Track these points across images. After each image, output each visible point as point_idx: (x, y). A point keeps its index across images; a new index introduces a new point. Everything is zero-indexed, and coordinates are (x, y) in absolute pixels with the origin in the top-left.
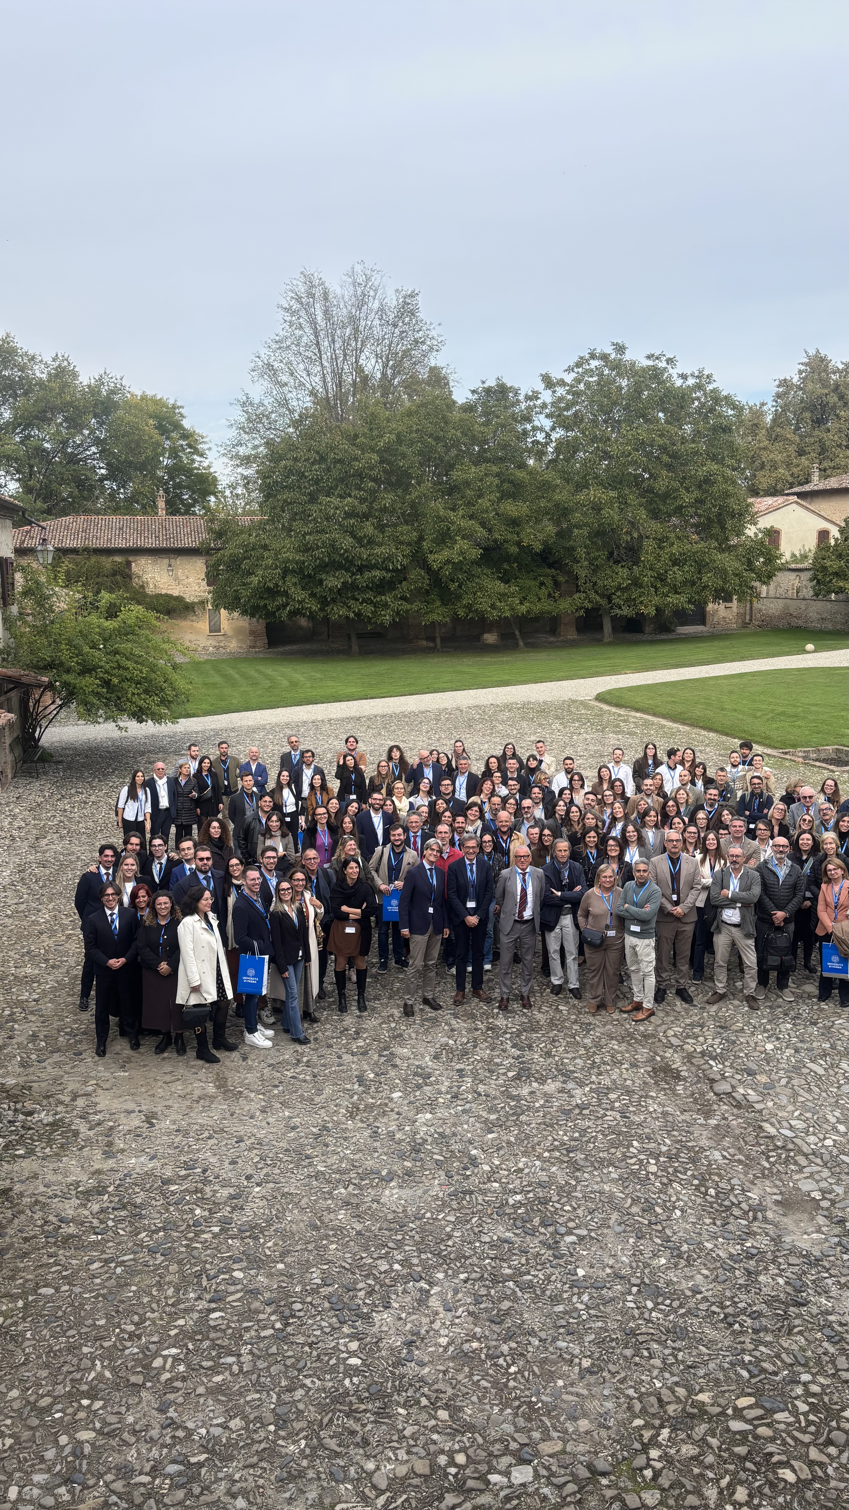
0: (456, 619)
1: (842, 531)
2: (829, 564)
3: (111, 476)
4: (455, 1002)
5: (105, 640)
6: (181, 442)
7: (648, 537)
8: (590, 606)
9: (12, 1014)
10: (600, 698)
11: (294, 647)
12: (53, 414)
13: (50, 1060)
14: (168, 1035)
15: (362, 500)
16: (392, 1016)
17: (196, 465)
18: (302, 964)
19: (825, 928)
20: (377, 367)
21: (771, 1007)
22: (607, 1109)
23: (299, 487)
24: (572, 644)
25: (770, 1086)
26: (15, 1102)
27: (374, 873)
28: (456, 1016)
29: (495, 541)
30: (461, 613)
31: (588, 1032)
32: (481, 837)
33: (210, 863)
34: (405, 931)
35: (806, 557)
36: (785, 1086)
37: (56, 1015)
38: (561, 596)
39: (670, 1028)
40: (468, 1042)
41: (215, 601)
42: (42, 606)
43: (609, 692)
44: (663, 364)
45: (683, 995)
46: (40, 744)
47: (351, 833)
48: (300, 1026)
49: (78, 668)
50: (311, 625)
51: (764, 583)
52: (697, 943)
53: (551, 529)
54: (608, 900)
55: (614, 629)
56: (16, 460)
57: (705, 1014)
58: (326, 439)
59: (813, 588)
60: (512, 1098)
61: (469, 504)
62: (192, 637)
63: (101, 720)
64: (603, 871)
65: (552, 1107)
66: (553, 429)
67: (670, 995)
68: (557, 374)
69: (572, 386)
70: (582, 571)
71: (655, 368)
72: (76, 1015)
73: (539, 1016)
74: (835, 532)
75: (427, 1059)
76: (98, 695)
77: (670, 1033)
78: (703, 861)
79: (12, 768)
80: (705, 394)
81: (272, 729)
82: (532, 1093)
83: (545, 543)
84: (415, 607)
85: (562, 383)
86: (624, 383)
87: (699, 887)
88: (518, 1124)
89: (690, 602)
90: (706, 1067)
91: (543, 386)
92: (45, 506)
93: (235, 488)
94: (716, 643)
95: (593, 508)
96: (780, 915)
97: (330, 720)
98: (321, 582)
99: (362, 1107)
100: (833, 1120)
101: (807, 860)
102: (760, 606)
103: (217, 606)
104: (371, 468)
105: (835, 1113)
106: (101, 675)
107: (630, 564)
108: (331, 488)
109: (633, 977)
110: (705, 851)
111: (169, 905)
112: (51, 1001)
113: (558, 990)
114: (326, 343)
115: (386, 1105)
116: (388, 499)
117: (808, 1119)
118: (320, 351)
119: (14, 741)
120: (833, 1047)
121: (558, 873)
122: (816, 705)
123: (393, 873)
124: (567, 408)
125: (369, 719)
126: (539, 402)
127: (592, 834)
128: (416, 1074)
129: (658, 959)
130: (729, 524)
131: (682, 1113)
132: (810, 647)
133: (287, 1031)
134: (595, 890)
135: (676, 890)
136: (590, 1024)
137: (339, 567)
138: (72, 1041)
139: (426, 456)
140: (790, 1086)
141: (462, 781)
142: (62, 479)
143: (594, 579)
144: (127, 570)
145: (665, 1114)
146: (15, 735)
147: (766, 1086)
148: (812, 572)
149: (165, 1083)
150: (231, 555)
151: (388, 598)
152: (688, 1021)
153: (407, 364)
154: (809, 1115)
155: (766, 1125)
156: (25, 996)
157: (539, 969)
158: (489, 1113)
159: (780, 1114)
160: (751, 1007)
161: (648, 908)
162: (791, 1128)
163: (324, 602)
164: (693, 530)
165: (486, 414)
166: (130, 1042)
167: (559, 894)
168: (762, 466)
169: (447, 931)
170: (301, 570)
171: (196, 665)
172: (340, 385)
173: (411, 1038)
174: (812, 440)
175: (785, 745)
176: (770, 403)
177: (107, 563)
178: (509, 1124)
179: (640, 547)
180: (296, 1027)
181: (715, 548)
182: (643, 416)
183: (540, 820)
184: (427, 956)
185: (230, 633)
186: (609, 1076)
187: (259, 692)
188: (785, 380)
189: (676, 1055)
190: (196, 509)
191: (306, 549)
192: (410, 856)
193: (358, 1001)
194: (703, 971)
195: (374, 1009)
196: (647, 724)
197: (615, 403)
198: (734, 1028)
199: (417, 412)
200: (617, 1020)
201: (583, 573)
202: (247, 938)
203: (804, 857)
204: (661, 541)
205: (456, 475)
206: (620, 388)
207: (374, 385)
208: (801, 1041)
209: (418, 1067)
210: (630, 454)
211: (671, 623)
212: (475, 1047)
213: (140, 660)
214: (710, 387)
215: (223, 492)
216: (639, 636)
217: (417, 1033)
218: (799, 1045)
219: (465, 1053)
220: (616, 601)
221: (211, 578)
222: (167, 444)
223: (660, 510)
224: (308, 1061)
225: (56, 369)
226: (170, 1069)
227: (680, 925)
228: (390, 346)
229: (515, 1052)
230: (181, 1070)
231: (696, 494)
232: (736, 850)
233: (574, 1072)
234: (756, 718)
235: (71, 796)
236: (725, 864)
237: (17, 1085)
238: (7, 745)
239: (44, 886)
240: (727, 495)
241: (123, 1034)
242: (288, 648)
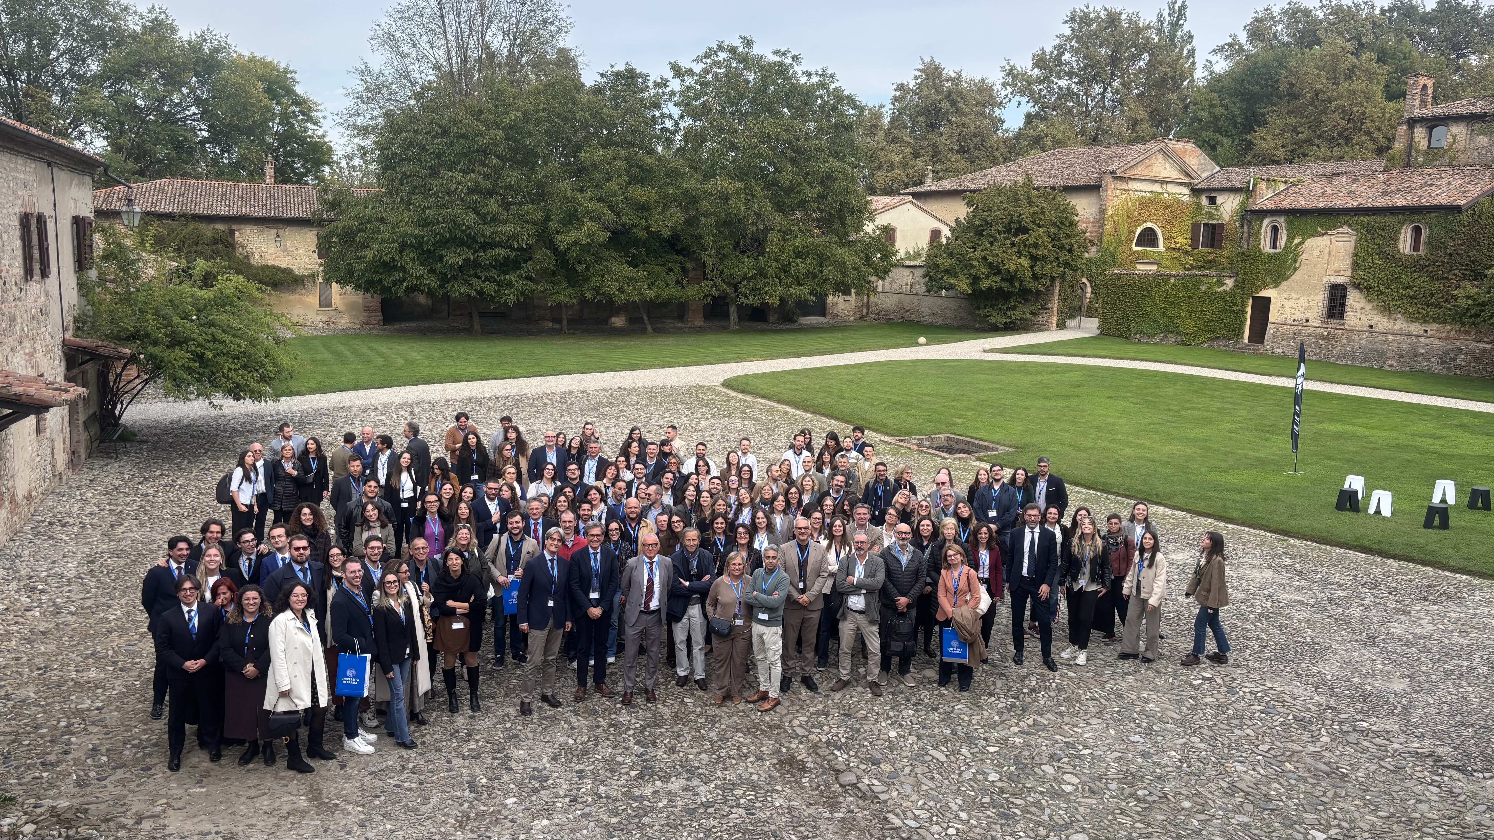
0: (583, 301)
1: (953, 231)
2: (940, 262)
3: (215, 137)
4: (576, 698)
5: (199, 311)
6: (293, 108)
7: (772, 229)
8: (716, 294)
9: (70, 725)
10: (727, 384)
11: (412, 325)
12: (148, 69)
13: (112, 778)
14: (254, 744)
15: (486, 177)
16: (508, 715)
17: (310, 133)
18: (409, 663)
19: (945, 613)
20: (504, 44)
21: (893, 693)
22: (732, 807)
23: (420, 160)
24: (699, 331)
25: (894, 775)
26: (67, 828)
27: (490, 564)
28: (576, 713)
29: (624, 225)
30: (589, 295)
31: (714, 725)
32: (607, 524)
33: (307, 552)
34: (524, 626)
35: (919, 255)
36: (909, 775)
37: (122, 725)
38: (688, 282)
39: (796, 718)
40: (589, 741)
41: (326, 274)
42: (126, 271)
43: (736, 379)
44: (788, 61)
45: (809, 683)
46: (121, 421)
47: (468, 521)
48: (406, 729)
49: (166, 340)
50: (430, 302)
51: (881, 278)
52: (822, 629)
53: (679, 216)
54: (737, 589)
55: (740, 318)
56: (104, 115)
57: (830, 702)
58: (450, 112)
59: (926, 284)
60: (635, 799)
61: (597, 186)
62: (301, 312)
63: (192, 397)
64: (732, 559)
65: (676, 807)
66: (681, 117)
67: (796, 683)
68: (686, 63)
69: (700, 76)
70: (709, 259)
71: (780, 64)
72: (146, 724)
73: (663, 710)
74: (946, 232)
75: (545, 760)
76: (189, 370)
77: (796, 722)
78: (829, 547)
79: (87, 448)
80: (828, 92)
81: (385, 409)
82: (655, 792)
83: (673, 229)
84: (540, 287)
85: (690, 72)
86: (751, 76)
87: (826, 575)
88: (641, 827)
89: (811, 293)
90: (831, 757)
91: (672, 74)
92: (137, 167)
93: (351, 159)
94: (835, 334)
95: (720, 198)
96: (903, 601)
97: (447, 401)
98: (441, 258)
99: (472, 815)
100: (956, 808)
101: (928, 546)
102: (876, 300)
103: (328, 279)
104: (496, 145)
105: (958, 801)
106: (193, 348)
107: (756, 254)
108: (454, 162)
109: (760, 666)
110: (831, 537)
111: (258, 601)
112: (118, 709)
113: (683, 682)
114: (451, 17)
115: (499, 812)
116: (513, 176)
117: (931, 808)
118: (444, 23)
119: (89, 418)
120: (954, 733)
121: (686, 562)
122: (929, 395)
123: (512, 562)
124: (696, 98)
125: (490, 400)
126: (668, 90)
127: (720, 520)
128: (532, 777)
129: (785, 647)
130: (849, 220)
131: (808, 807)
132: (922, 340)
133: (391, 735)
134: (725, 578)
135: (803, 579)
136: (716, 716)
137: (461, 243)
138: (140, 754)
139: (554, 136)
140: (913, 774)
141: (591, 465)
142: (157, 138)
143: (721, 267)
144: (229, 239)
145: (791, 809)
146: (91, 412)
147: (890, 775)
148: (924, 269)
149: (249, 798)
150: (344, 227)
151: (512, 277)
152: (813, 710)
153: (535, 43)
154: (932, 804)
155: (891, 817)
156: (86, 704)
157: (664, 660)
158: (610, 816)
159: (904, 804)
160: (874, 694)
161: (777, 596)
162: (916, 818)
163: (444, 279)
164: (815, 224)
165: (615, 97)
166: (210, 753)
167: (687, 584)
168: (880, 167)
169: (569, 625)
170: (420, 245)
171: (305, 342)
172: (465, 59)
173: (527, 738)
174: (927, 143)
175: (900, 433)
176: (888, 106)
177: (208, 230)
178: (630, 827)
179: (765, 239)
180: (402, 730)
181: (836, 243)
182: (769, 111)
183: (668, 506)
184: (546, 651)
185: (342, 308)
186: (735, 771)
187: (372, 370)
188: (902, 84)
189: (801, 746)
190: (309, 179)
191: (425, 223)
192: (530, 544)
193: (471, 700)
194: (828, 657)
195: (488, 708)
196: (771, 411)
197: (742, 96)
198: (858, 715)
199: (545, 92)
200: (743, 711)
201: (710, 262)
202: (348, 636)
203: (925, 543)
204: (785, 234)
205: (585, 156)
206: (747, 81)
207: (500, 62)
208: (923, 728)
209: (534, 769)
210: (756, 147)
211: (794, 313)
212: (596, 745)
213: (239, 333)
214: (833, 86)
215: (338, 163)
216: (764, 325)
217: (534, 733)
218: (921, 731)
219: (585, 753)
220: (742, 290)
221: (323, 250)
222: (278, 109)
223: (784, 203)
224: (414, 767)
225: (152, 22)
226: (256, 782)
227: (806, 613)
228: (517, 24)
229: (638, 749)
230: (269, 782)
231: (819, 189)
232: (861, 536)
233: (699, 768)
234: (873, 406)
235: (155, 478)
236: (850, 550)
237: (70, 808)
238: (81, 422)
239: (118, 578)
240: (847, 192)
241: (202, 745)
242: (404, 325)
